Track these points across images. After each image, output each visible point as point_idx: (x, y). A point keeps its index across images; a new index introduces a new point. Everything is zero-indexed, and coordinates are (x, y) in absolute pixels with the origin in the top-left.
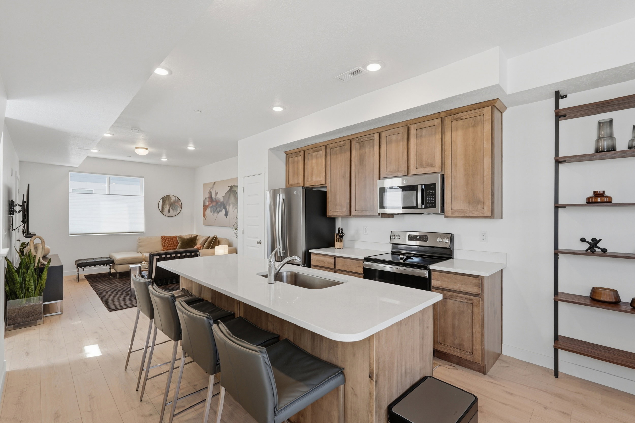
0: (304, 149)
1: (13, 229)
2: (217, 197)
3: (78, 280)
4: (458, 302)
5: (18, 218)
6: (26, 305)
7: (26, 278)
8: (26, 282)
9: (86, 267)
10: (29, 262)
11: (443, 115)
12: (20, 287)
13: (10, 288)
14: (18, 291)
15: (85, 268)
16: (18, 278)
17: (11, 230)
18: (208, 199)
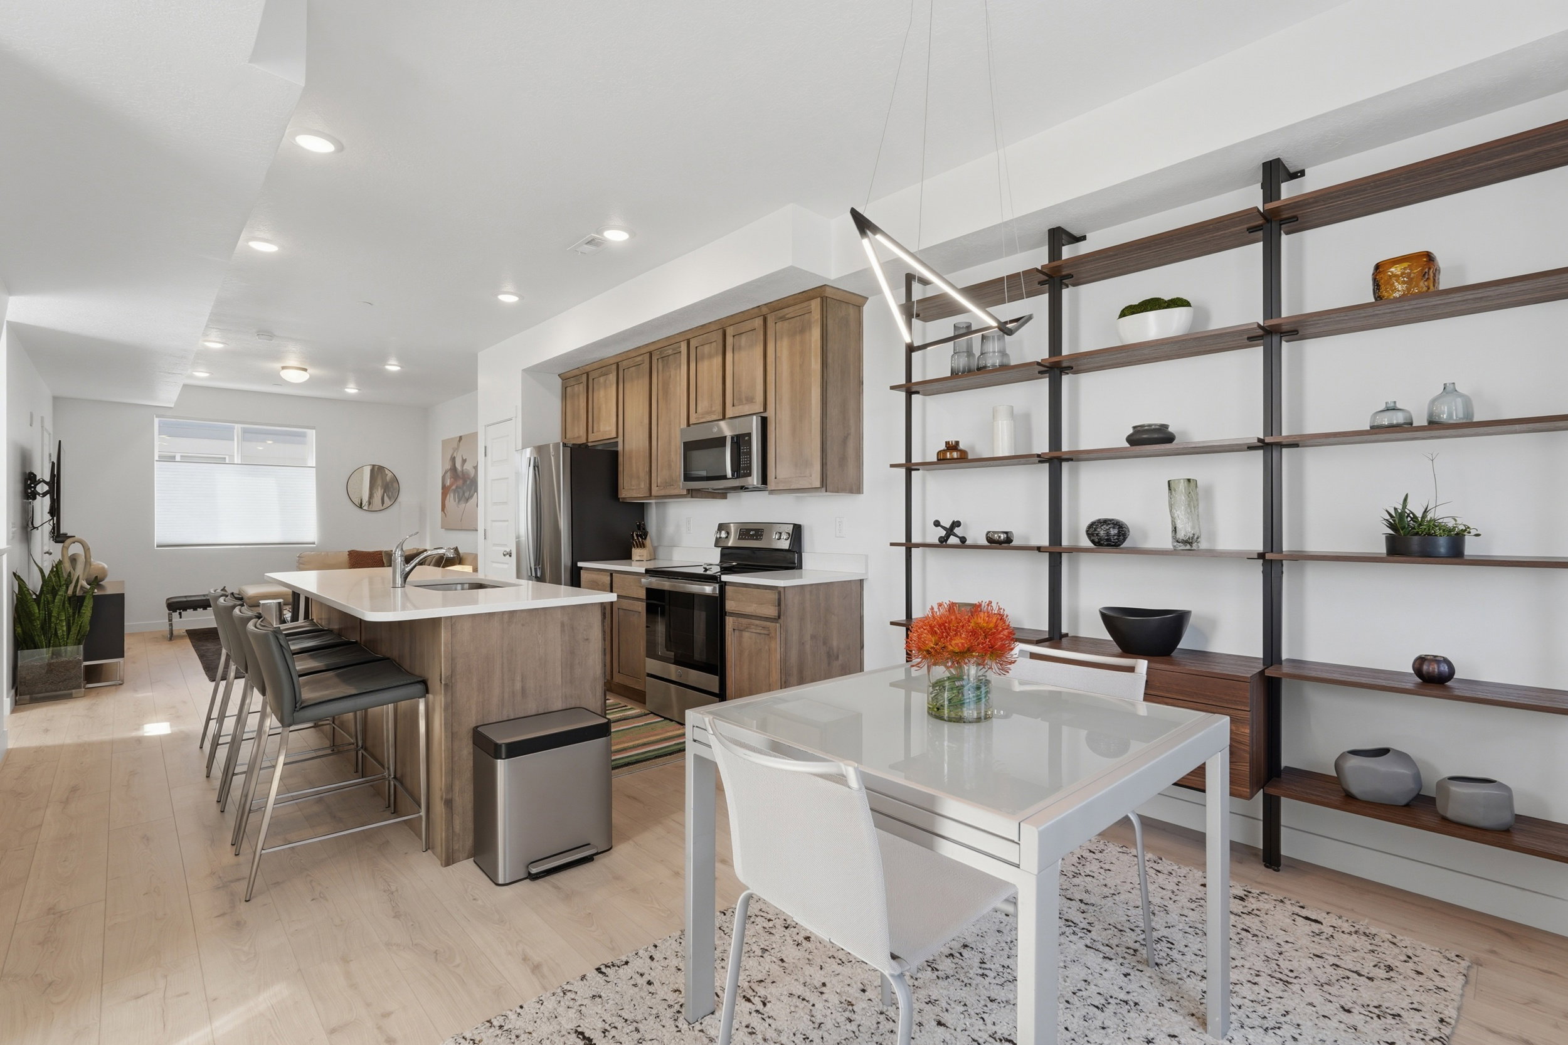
0: (588, 369)
1: (33, 527)
2: (464, 468)
3: (171, 637)
4: (754, 634)
5: (42, 505)
6: (53, 661)
7: (52, 611)
8: (53, 619)
9: (186, 610)
10: (59, 583)
11: (765, 310)
12: (42, 628)
13: (23, 630)
14: (38, 635)
15: (183, 613)
16: (37, 611)
17: (29, 529)
18: (449, 473)
